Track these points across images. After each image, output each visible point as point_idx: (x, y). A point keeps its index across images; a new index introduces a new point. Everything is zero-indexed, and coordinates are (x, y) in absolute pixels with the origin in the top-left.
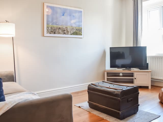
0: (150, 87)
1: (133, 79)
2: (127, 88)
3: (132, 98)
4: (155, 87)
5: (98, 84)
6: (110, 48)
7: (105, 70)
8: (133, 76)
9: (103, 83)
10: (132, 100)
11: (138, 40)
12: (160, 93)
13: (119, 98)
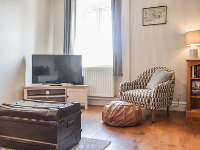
0: (86, 107)
1: (65, 97)
2: (64, 105)
3: (73, 121)
4: (93, 107)
5: (16, 103)
6: (32, 55)
7: (25, 86)
8: (64, 94)
9: (24, 102)
10: (72, 123)
11: (71, 47)
12: (105, 112)
13: (55, 122)
